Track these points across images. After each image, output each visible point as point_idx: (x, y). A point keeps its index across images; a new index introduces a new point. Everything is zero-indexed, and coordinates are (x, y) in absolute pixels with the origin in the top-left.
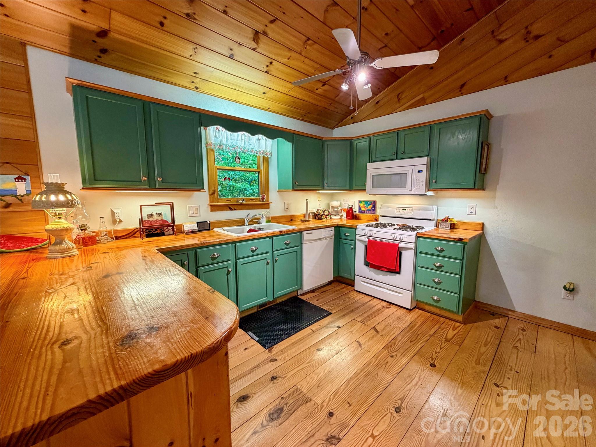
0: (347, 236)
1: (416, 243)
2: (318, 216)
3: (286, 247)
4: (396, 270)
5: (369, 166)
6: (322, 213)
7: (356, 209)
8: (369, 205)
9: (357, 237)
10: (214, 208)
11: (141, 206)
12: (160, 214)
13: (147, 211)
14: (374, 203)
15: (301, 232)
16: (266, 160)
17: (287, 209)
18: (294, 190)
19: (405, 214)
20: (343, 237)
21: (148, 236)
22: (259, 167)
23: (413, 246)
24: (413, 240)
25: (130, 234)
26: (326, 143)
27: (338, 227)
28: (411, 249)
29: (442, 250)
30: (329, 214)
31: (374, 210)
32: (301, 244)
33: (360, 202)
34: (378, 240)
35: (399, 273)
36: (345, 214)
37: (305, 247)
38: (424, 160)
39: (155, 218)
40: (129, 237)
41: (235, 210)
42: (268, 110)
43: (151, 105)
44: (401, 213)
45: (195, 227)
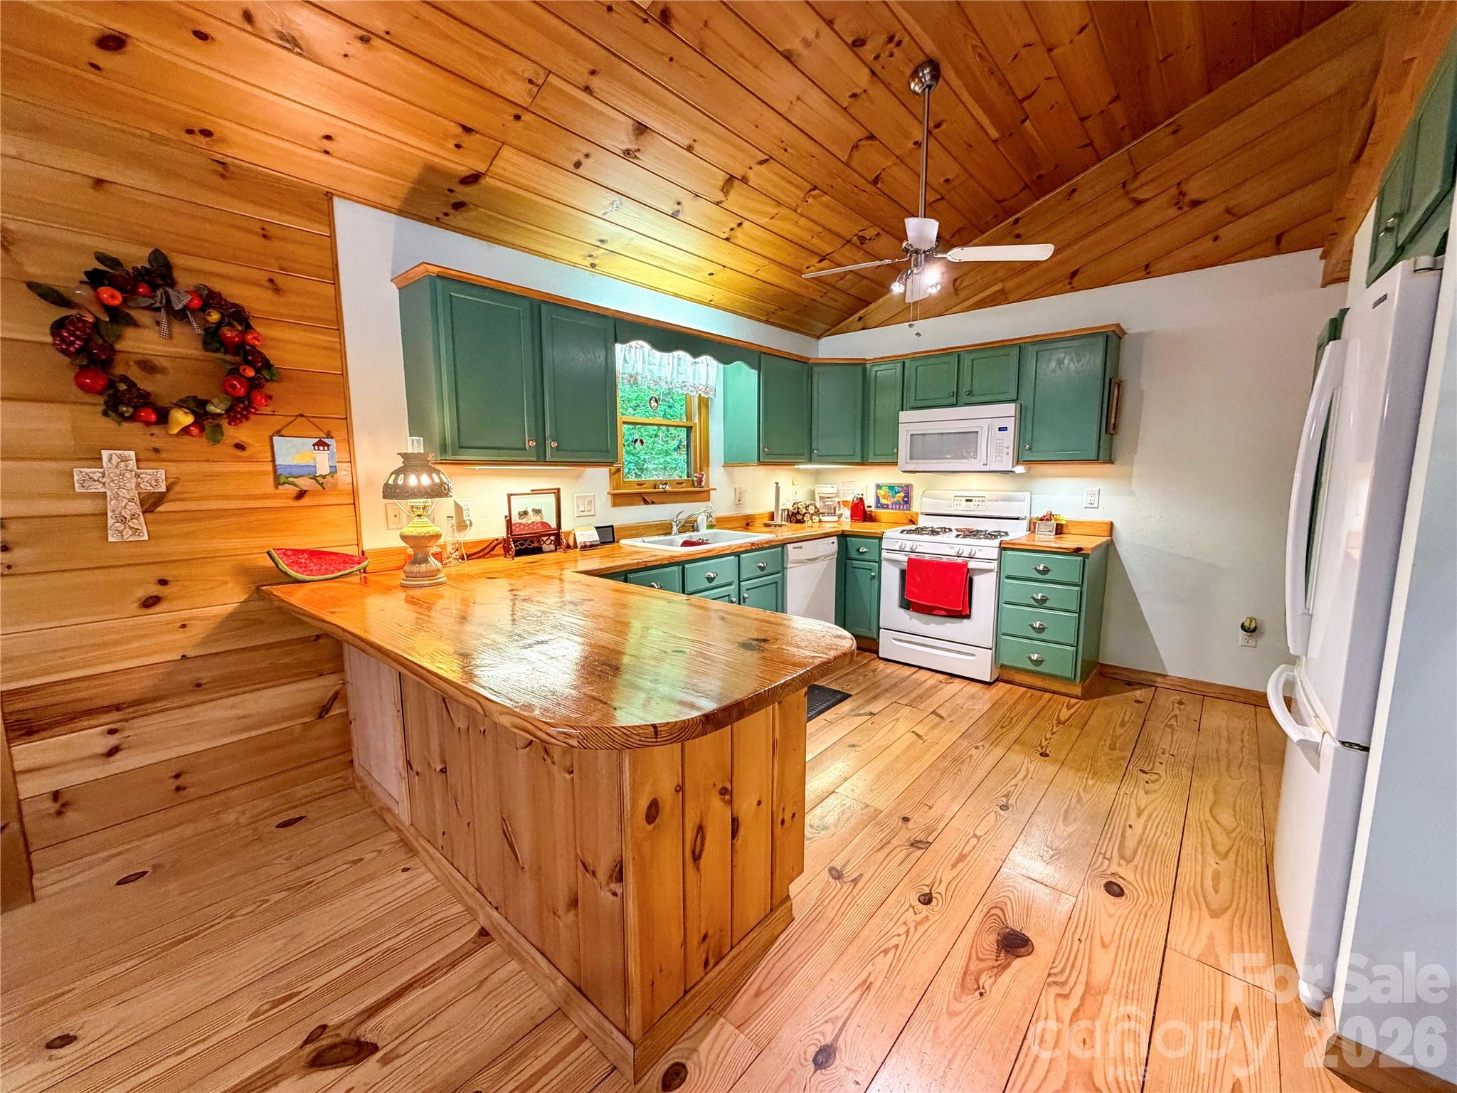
0: (863, 553)
1: (1000, 559)
2: (795, 517)
3: (761, 573)
4: (961, 611)
5: (904, 416)
6: (804, 511)
7: (870, 501)
8: (896, 493)
9: (884, 554)
10: (619, 499)
11: (509, 496)
12: (538, 512)
13: (519, 505)
14: (907, 490)
15: (783, 544)
16: (704, 403)
17: (739, 502)
18: (761, 463)
19: (972, 509)
20: (854, 554)
21: (519, 553)
22: (689, 417)
23: (994, 565)
24: (994, 554)
25: (485, 551)
26: (816, 369)
27: (843, 537)
28: (991, 571)
29: (1046, 571)
30: (817, 512)
31: (907, 503)
32: (783, 569)
33: (879, 487)
34: (927, 557)
35: (968, 616)
36: (847, 513)
37: (789, 573)
38: (1010, 409)
39: (532, 518)
40: (483, 556)
41: (653, 503)
42: (709, 304)
43: (544, 308)
44: (963, 508)
45: (594, 537)
